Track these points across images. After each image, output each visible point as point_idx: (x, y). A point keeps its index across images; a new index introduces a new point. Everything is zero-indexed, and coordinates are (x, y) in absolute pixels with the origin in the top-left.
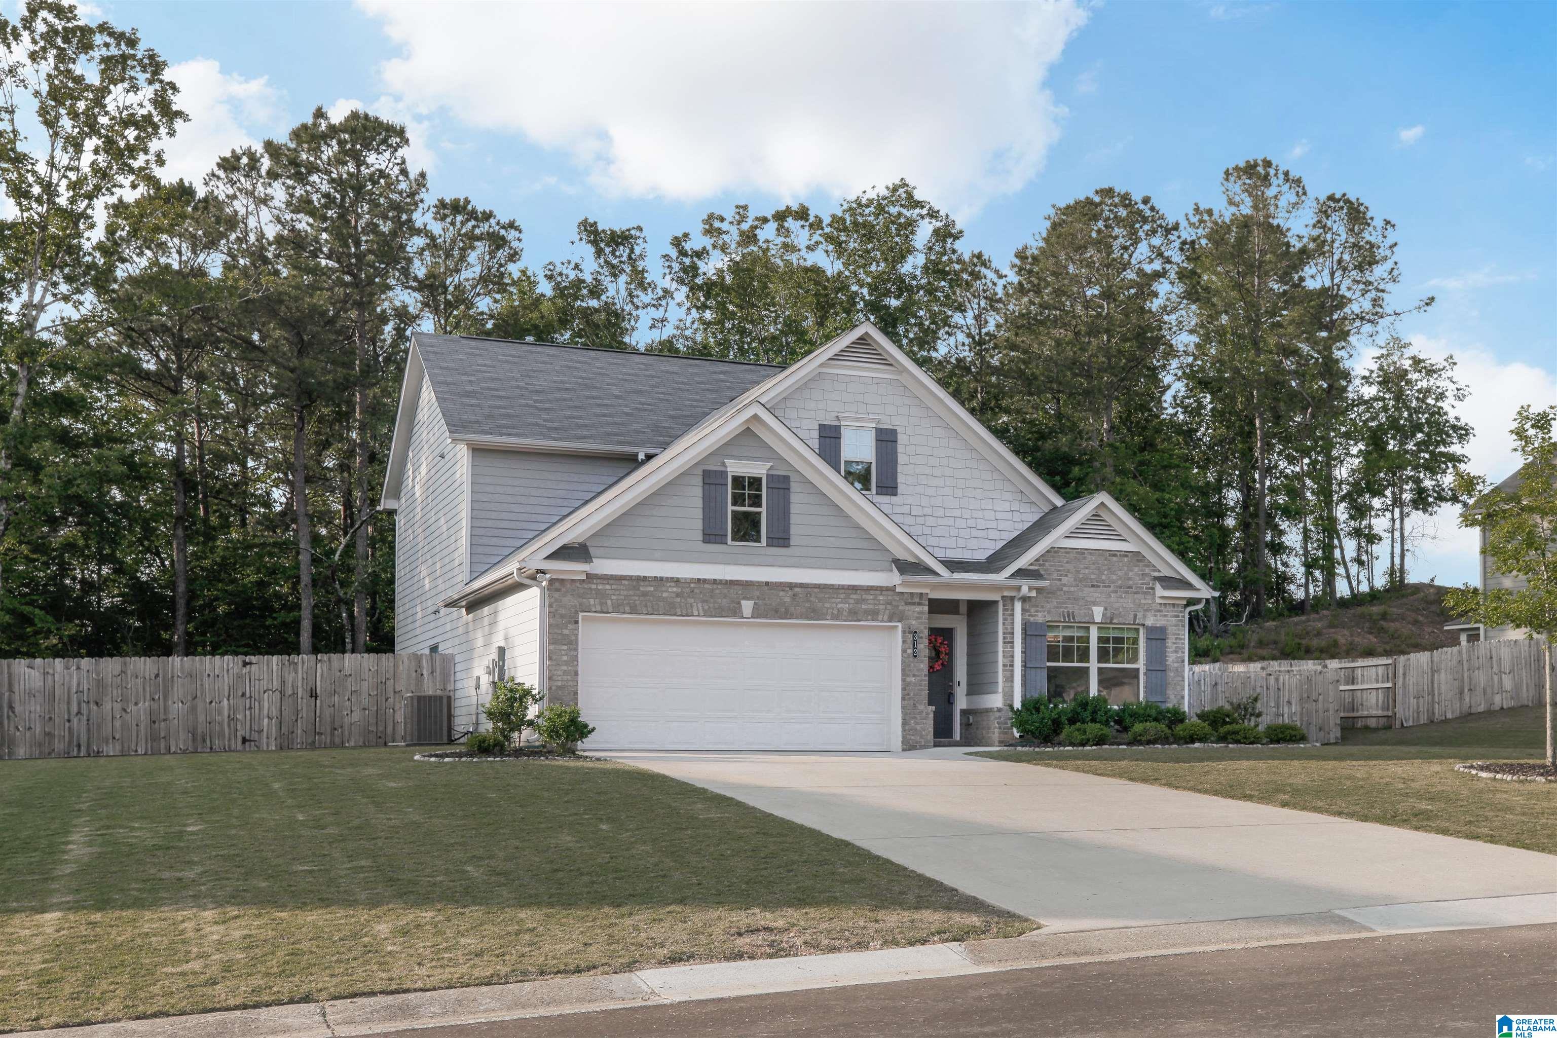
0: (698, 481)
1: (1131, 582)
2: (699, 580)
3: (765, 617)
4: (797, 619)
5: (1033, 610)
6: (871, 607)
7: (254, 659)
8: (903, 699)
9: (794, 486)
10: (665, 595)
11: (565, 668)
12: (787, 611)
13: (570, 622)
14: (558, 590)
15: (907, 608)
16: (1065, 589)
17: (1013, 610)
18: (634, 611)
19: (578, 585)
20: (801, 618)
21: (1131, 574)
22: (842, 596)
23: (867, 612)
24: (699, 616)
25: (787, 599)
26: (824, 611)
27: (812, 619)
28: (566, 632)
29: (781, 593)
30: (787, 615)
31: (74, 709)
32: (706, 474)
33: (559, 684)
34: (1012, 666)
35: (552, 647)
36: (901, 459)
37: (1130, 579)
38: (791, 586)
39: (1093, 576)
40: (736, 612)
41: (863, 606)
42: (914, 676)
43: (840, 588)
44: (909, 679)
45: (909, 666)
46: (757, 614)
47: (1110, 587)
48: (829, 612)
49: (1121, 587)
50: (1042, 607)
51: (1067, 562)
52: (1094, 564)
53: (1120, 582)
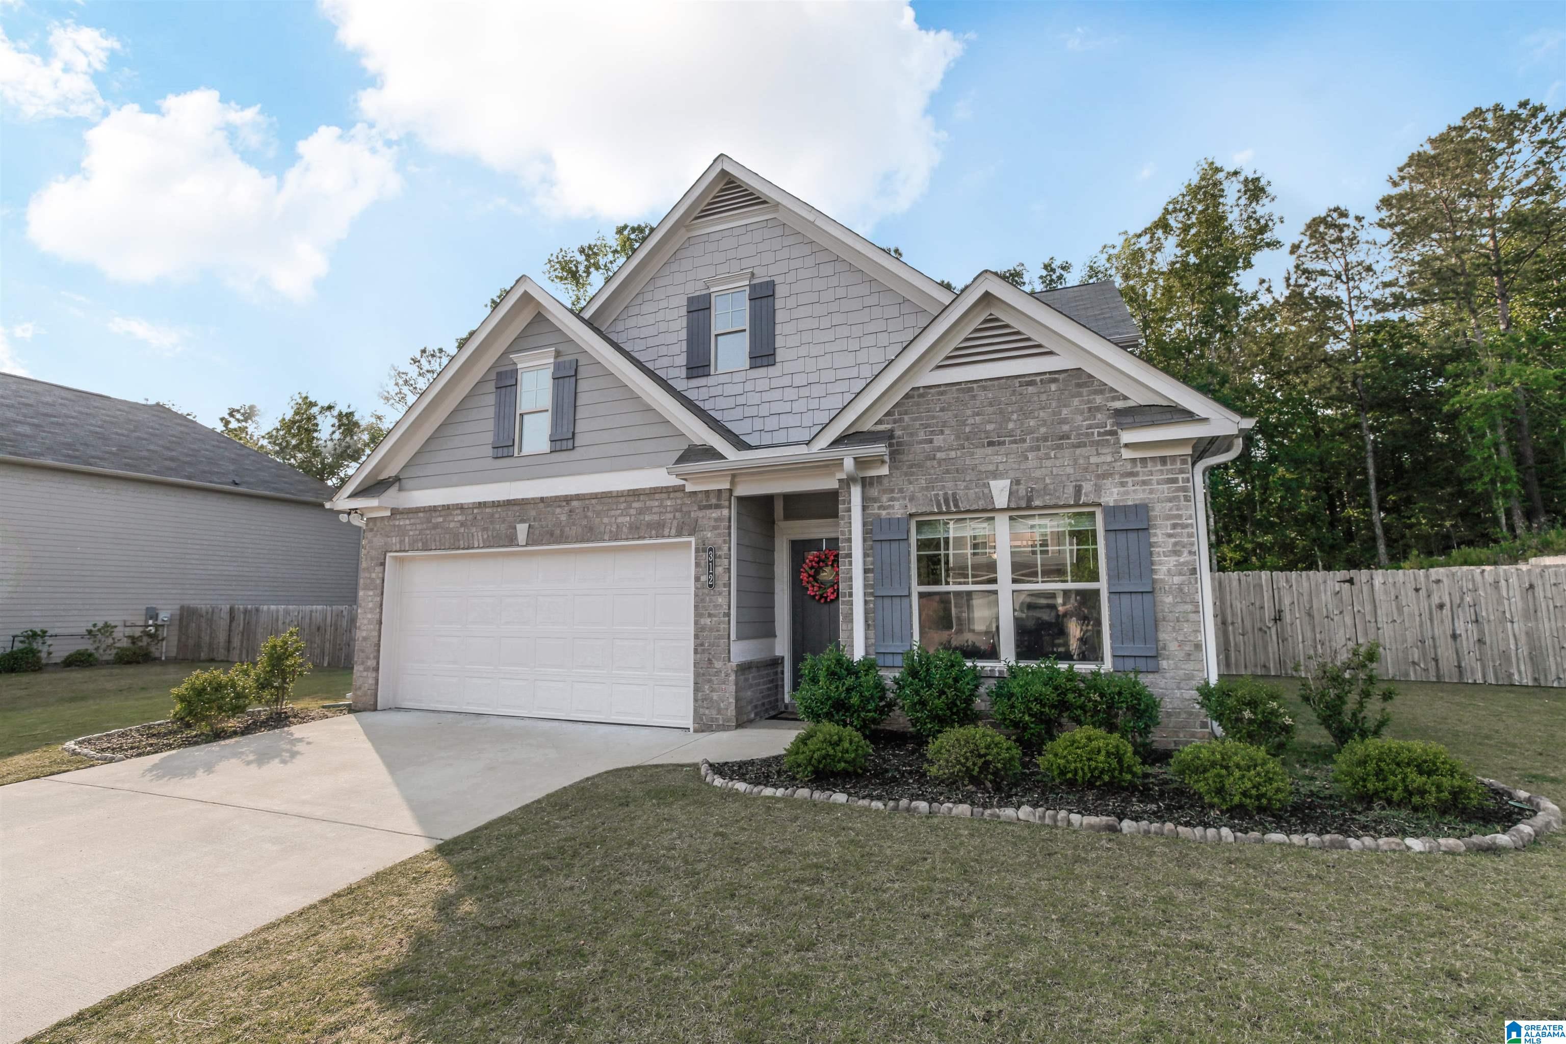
0: (492, 387)
1: (1066, 428)
2: (481, 504)
3: (540, 543)
4: (572, 542)
5: (885, 498)
6: (656, 517)
8: (695, 651)
9: (583, 372)
10: (451, 525)
12: (562, 532)
13: (379, 565)
14: (372, 531)
15: (700, 514)
16: (939, 455)
17: (849, 501)
18: (428, 547)
19: (386, 522)
20: (577, 541)
21: (1065, 411)
22: (622, 506)
23: (649, 525)
24: (478, 547)
25: (563, 518)
26: (602, 529)
27: (588, 541)
29: (558, 510)
30: (562, 538)
32: (500, 377)
34: (851, 594)
36: (780, 316)
37: (1064, 421)
38: (568, 499)
39: (990, 427)
40: (512, 540)
41: (647, 518)
42: (710, 615)
43: (620, 495)
44: (702, 621)
45: (703, 600)
46: (532, 540)
47: (1024, 441)
48: (607, 530)
49: (1045, 439)
50: (901, 491)
51: (942, 410)
52: (991, 405)
53: (1043, 430)
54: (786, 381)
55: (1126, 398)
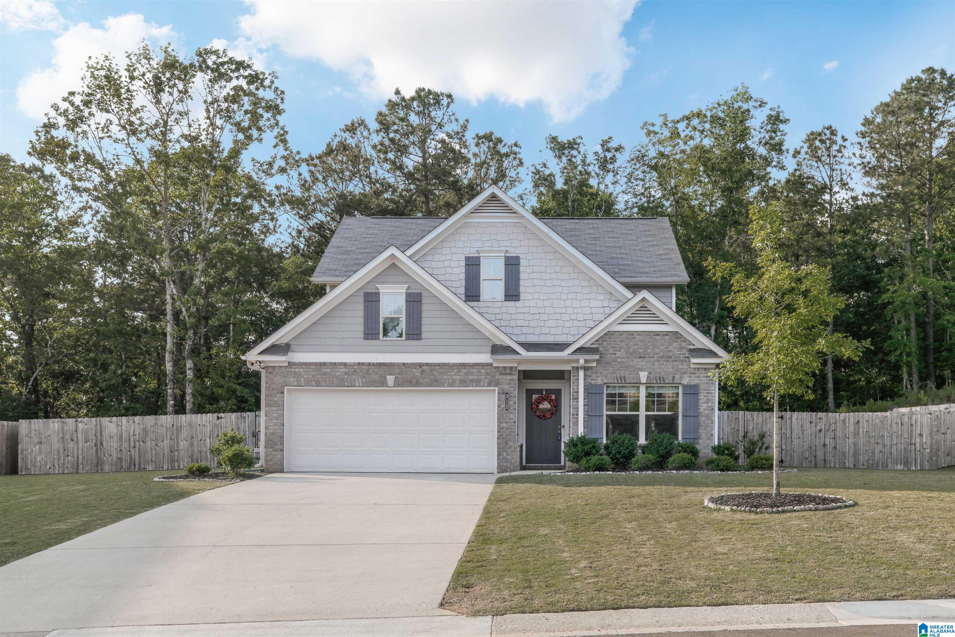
0: (361, 299)
1: (671, 354)
2: (359, 363)
3: (404, 386)
4: (424, 386)
6: (476, 377)
7: (222, 415)
8: (498, 438)
9: (425, 300)
10: (337, 374)
11: (275, 421)
12: (417, 381)
13: (278, 393)
14: (271, 373)
15: (501, 377)
16: (618, 360)
17: (578, 376)
18: (318, 384)
19: (283, 369)
20: (427, 386)
21: (670, 348)
22: (456, 370)
23: (472, 381)
24: (359, 386)
25: (418, 374)
26: (443, 381)
27: (434, 386)
28: (276, 399)
29: (414, 370)
30: (417, 384)
31: (132, 444)
32: (367, 295)
33: (272, 431)
34: (577, 415)
35: (267, 409)
36: (523, 276)
37: (670, 351)
38: (420, 365)
39: (640, 351)
40: (383, 383)
41: (470, 377)
42: (506, 423)
43: (454, 365)
44: (502, 425)
45: (502, 416)
46: (397, 384)
47: (654, 357)
48: (447, 381)
49: (662, 357)
50: (601, 373)
51: (621, 341)
52: (641, 342)
53: (662, 354)
54: (526, 310)
55: (694, 345)
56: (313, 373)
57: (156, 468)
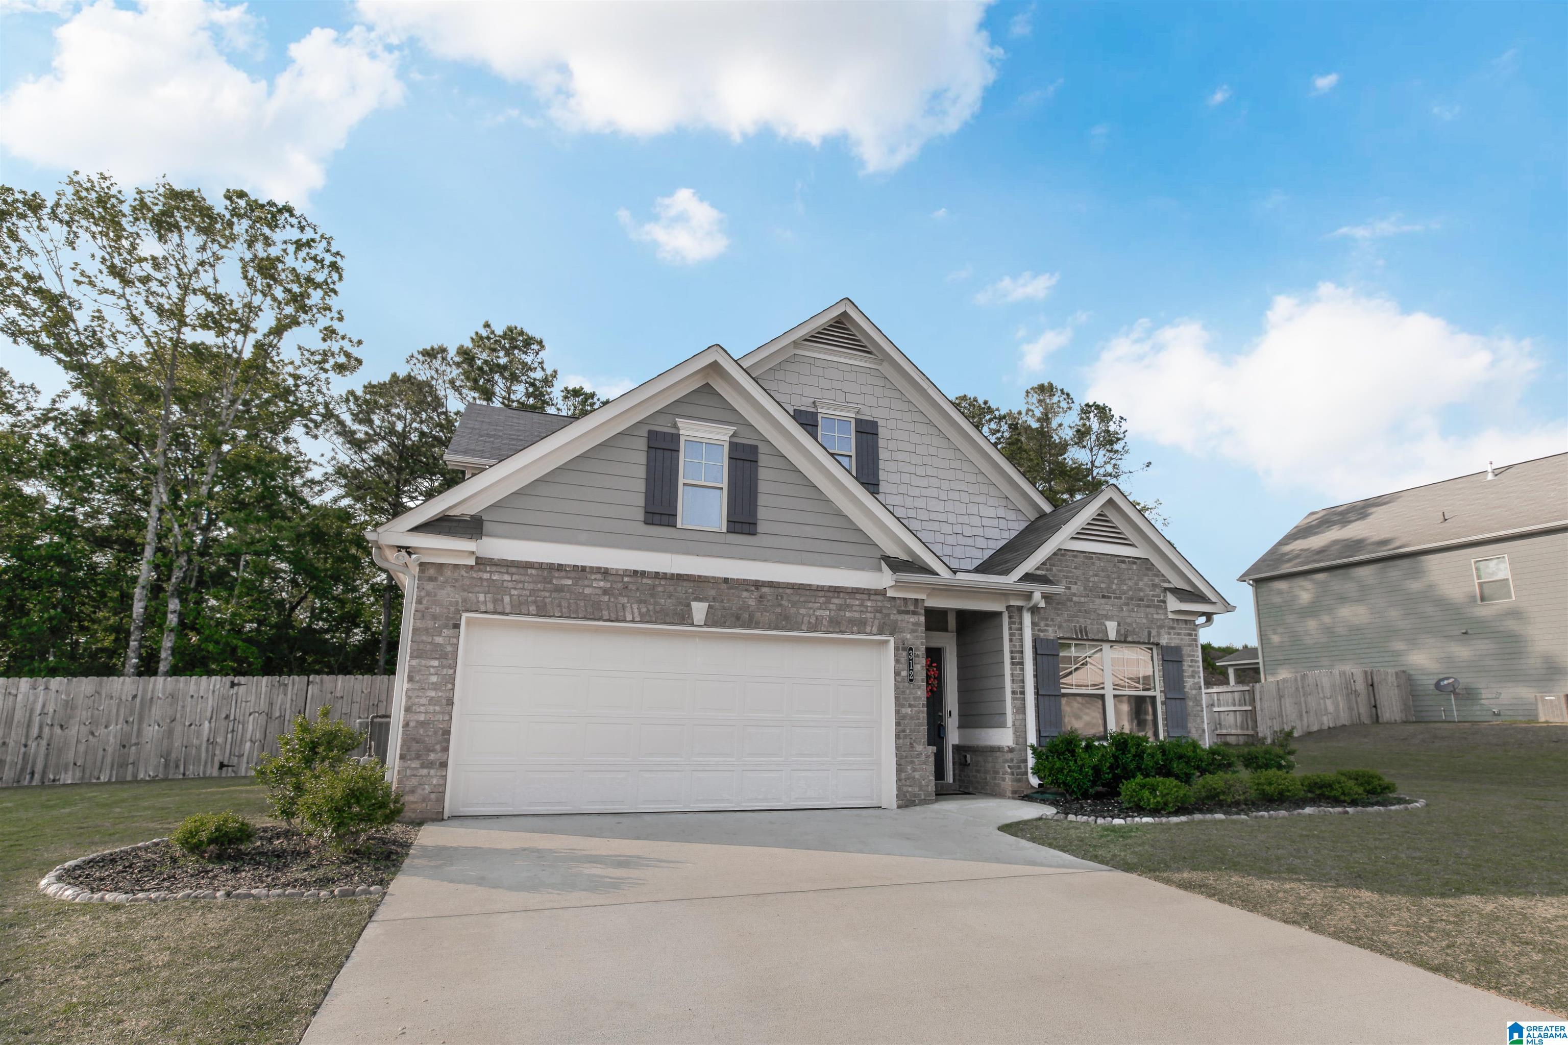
0: (641, 444)
1: (1142, 594)
2: (636, 572)
3: (723, 625)
4: (763, 628)
5: (1042, 624)
6: (857, 615)
8: (897, 736)
9: (764, 461)
10: (587, 591)
11: (432, 693)
12: (751, 617)
13: (446, 627)
14: (431, 579)
15: (900, 617)
16: (1075, 599)
17: (1021, 623)
18: (542, 612)
19: (463, 573)
20: (770, 628)
21: (1141, 584)
22: (822, 600)
23: (852, 621)
24: (633, 621)
25: (752, 602)
26: (799, 619)
27: (783, 629)
28: (439, 640)
29: (745, 594)
30: (751, 623)
32: (653, 436)
33: (422, 717)
34: (1023, 693)
35: (416, 662)
36: (883, 454)
37: (1141, 590)
38: (757, 585)
39: (1103, 586)
40: (685, 618)
41: (848, 614)
42: (910, 706)
43: (820, 589)
44: (904, 711)
45: (903, 692)
46: (712, 620)
47: (1121, 598)
48: (806, 619)
49: (1132, 599)
50: (1052, 620)
51: (1075, 568)
52: (1103, 571)
53: (1131, 593)
55: (1169, 582)
56: (531, 586)
57: (83, 778)
